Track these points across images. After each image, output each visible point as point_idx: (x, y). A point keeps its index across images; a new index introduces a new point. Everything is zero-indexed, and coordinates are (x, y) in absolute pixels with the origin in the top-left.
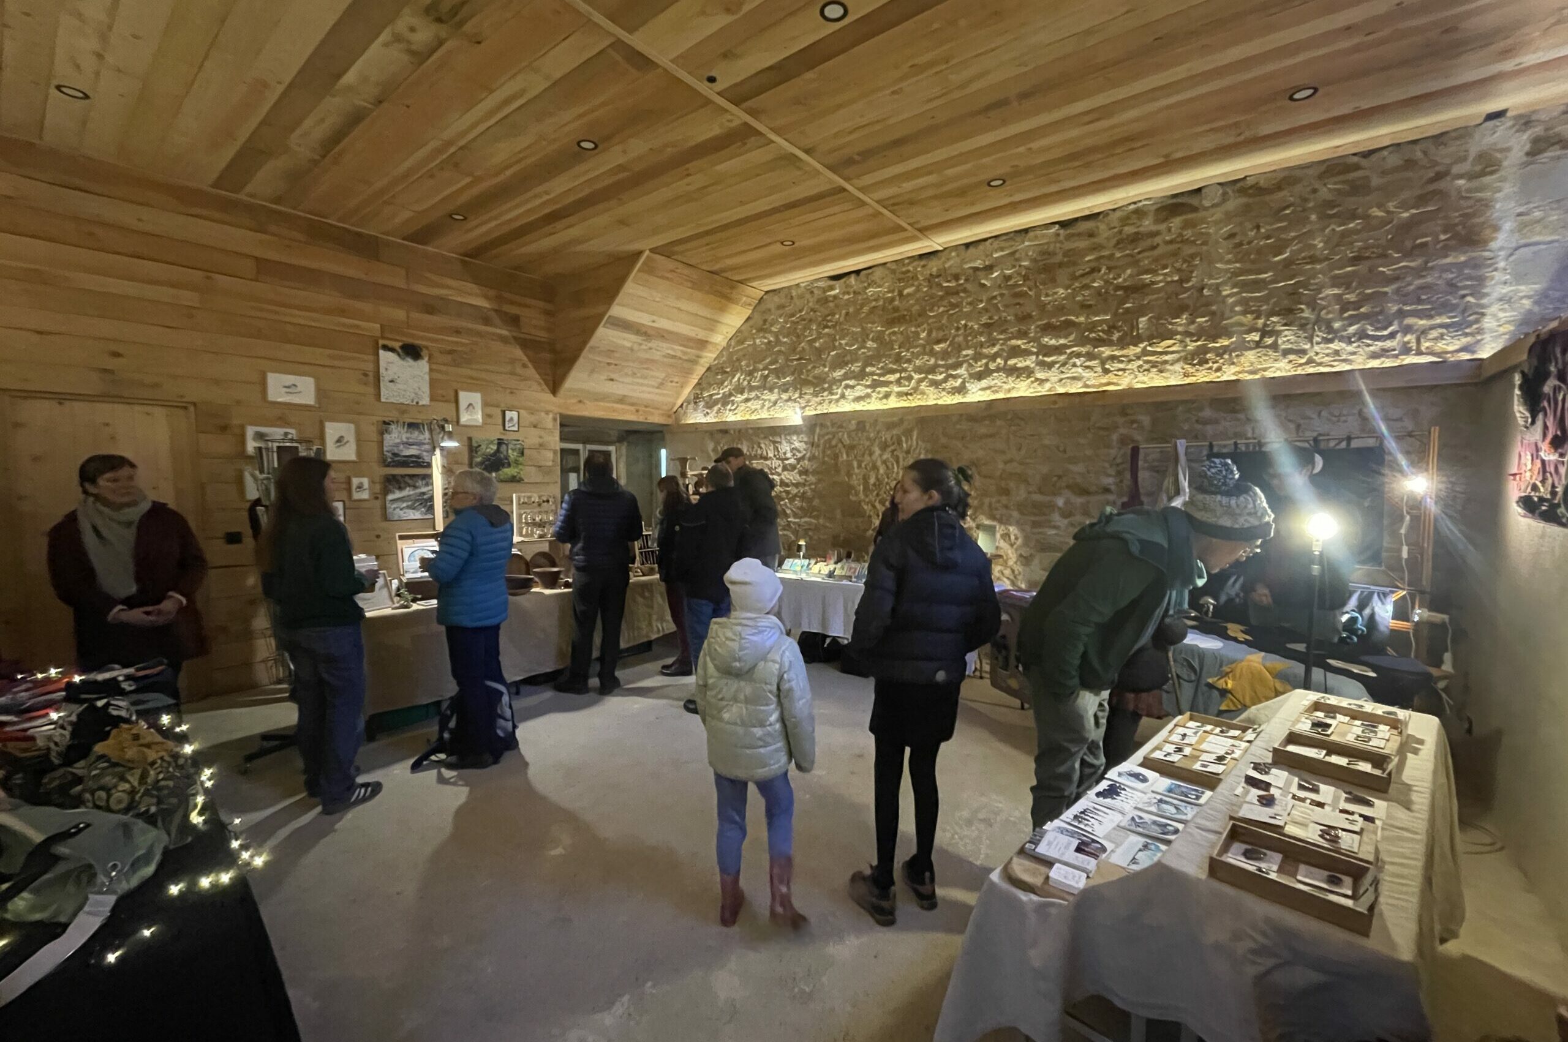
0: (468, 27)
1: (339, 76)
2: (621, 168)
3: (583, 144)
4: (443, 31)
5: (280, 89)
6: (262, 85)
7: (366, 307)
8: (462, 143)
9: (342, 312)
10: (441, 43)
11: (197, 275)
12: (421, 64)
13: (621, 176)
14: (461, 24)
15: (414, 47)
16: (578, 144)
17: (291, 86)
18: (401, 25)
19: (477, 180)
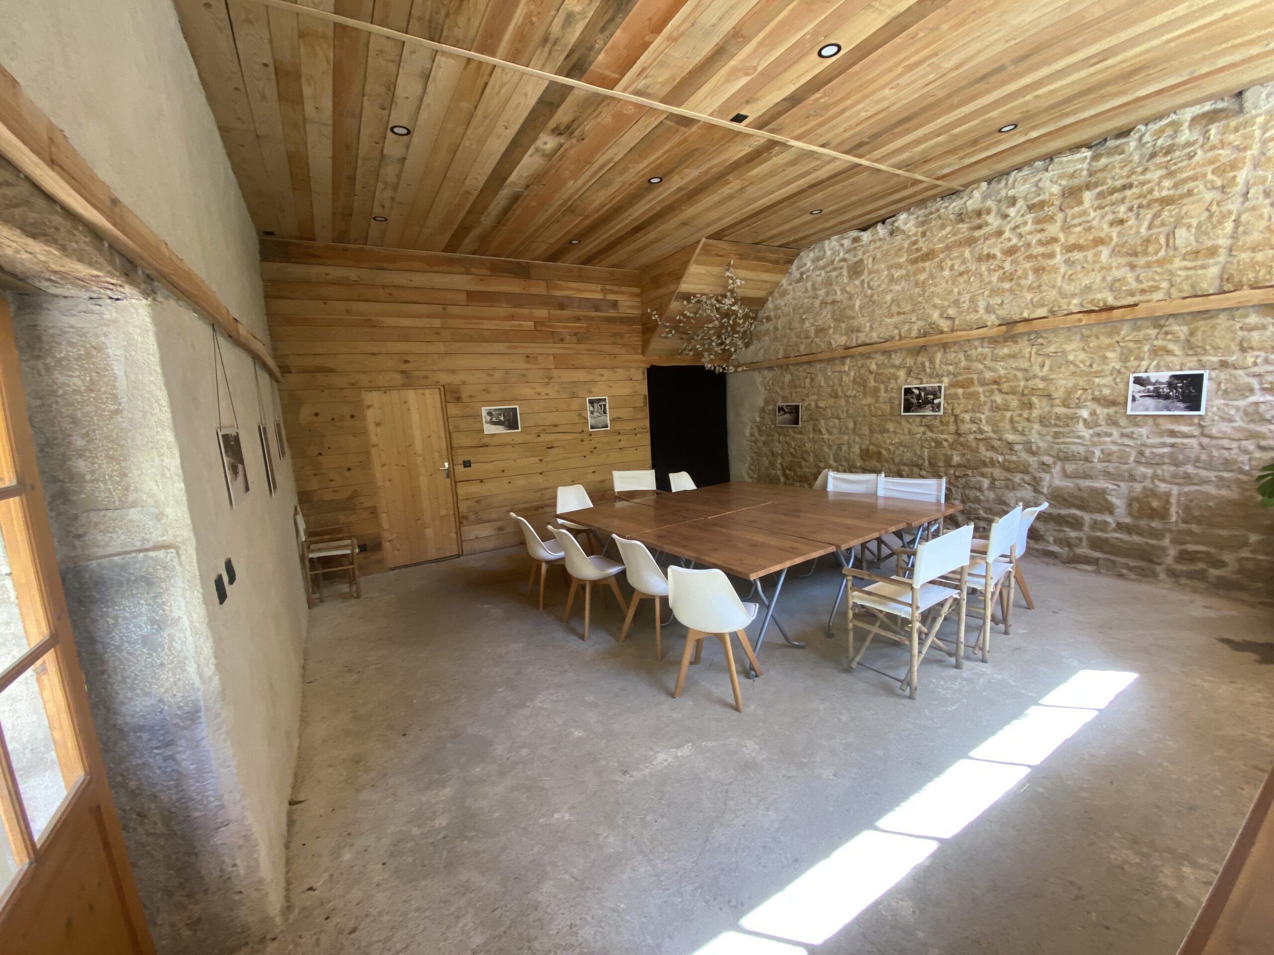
0: (576, 134)
1: (505, 179)
2: (680, 189)
3: (652, 181)
4: (562, 139)
5: (476, 193)
6: (468, 193)
7: (525, 311)
8: (576, 197)
9: (512, 317)
10: (561, 146)
11: (439, 308)
12: (550, 160)
13: (679, 195)
14: (571, 133)
15: (546, 152)
16: (649, 181)
17: (482, 191)
18: (539, 143)
19: (587, 217)
